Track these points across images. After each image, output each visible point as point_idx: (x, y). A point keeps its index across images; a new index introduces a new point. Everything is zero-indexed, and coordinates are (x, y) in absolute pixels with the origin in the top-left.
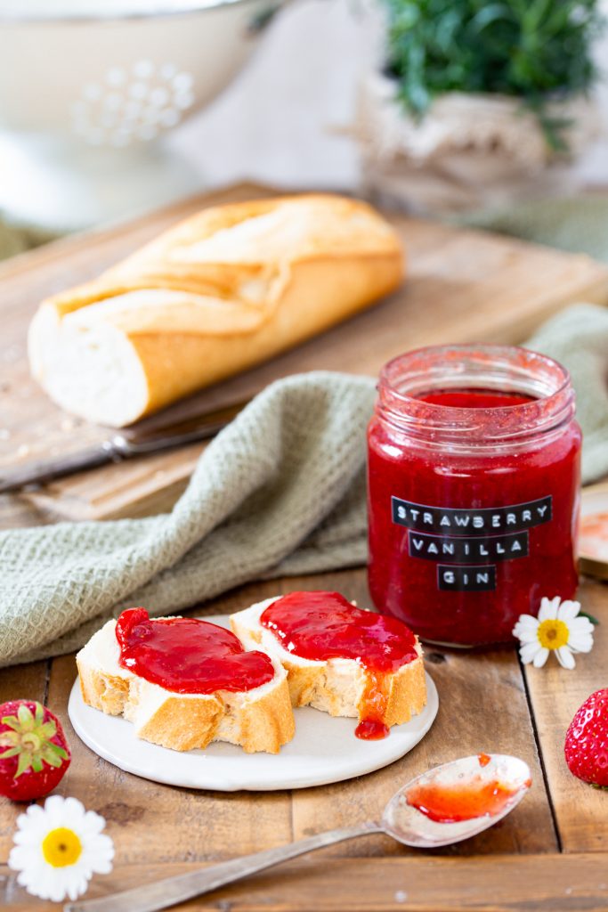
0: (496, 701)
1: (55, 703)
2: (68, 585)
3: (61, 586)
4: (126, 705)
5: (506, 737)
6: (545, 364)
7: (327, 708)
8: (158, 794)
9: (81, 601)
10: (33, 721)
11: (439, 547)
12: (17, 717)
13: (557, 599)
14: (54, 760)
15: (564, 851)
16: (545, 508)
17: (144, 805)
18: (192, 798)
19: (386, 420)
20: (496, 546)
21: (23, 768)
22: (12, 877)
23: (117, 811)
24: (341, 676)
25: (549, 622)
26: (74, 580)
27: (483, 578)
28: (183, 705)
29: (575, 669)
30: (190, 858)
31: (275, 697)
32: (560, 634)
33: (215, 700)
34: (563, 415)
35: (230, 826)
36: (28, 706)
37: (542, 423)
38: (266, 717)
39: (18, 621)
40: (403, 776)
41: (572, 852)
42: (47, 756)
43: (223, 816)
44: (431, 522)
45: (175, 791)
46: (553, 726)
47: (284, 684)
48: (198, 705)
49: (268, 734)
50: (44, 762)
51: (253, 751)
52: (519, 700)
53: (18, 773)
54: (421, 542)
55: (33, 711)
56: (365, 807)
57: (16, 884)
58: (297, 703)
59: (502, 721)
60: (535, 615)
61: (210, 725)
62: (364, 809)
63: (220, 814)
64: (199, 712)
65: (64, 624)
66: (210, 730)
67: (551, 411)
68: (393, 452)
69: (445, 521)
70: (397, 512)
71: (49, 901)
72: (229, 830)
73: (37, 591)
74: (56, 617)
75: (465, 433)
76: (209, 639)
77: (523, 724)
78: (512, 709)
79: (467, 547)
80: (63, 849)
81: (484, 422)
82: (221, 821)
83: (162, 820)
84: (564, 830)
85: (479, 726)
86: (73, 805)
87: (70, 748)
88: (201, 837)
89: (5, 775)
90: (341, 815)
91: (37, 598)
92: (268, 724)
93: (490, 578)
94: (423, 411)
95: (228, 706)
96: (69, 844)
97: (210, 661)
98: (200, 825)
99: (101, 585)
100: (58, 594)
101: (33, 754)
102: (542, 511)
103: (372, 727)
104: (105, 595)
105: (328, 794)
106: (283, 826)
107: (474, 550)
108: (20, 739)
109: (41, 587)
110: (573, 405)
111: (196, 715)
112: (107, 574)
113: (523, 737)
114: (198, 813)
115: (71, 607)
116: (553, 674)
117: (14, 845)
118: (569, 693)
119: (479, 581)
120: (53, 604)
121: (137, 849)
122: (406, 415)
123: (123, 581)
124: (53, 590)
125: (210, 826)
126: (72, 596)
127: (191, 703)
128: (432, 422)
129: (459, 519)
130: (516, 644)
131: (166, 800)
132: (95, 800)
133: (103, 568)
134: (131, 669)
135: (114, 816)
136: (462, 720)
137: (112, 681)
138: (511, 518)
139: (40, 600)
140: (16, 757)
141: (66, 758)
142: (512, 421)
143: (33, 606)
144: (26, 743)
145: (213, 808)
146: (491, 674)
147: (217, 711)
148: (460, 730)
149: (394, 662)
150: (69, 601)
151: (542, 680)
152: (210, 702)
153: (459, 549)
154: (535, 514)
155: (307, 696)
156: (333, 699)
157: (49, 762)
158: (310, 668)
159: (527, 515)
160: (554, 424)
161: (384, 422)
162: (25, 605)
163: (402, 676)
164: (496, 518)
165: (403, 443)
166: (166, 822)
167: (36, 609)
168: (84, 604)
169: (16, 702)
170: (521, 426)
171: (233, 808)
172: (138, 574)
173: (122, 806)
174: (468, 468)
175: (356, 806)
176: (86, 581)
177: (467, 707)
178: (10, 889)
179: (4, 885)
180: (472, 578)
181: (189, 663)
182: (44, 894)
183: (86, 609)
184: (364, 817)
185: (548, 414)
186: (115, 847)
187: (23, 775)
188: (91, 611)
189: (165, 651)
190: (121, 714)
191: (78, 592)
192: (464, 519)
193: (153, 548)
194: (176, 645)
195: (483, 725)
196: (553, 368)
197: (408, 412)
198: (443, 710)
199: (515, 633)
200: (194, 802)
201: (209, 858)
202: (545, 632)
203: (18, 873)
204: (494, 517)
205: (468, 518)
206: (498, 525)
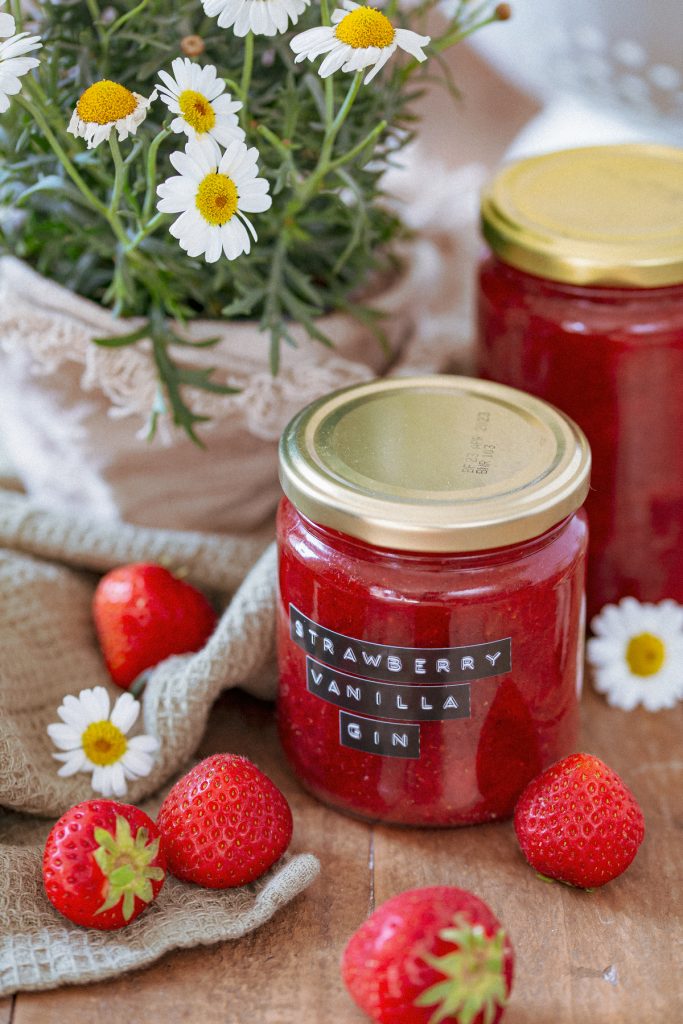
11: (342, 687)
16: (498, 654)
27: (400, 740)
44: (332, 652)
54: (321, 675)
69: (350, 655)
93: (411, 741)
102: (492, 659)
107: (389, 700)
119: (394, 743)
129: (368, 655)
153: (367, 695)
154: (481, 662)
159: (468, 663)
164: (421, 662)
180: (386, 737)
192: (375, 657)
204: (417, 661)
205: (379, 657)
206: (423, 672)
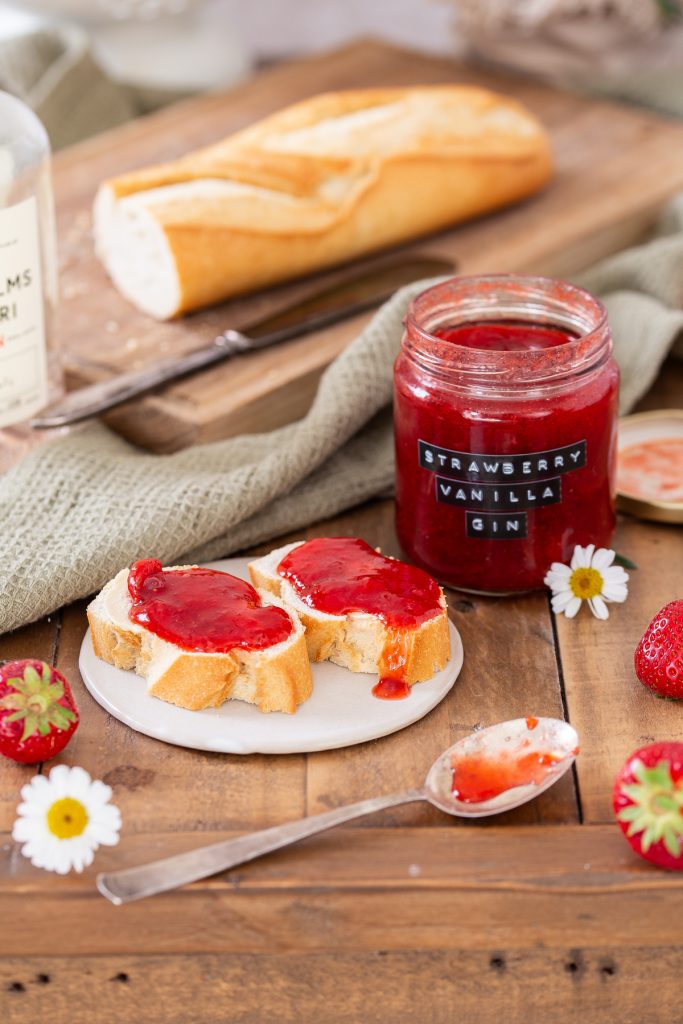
0: (524, 655)
1: (66, 654)
2: (182, 508)
3: (176, 509)
4: (138, 660)
5: (532, 695)
6: (583, 298)
7: (347, 663)
8: (169, 757)
9: (195, 525)
10: (39, 682)
11: (468, 493)
12: (23, 678)
13: (591, 547)
14: (62, 722)
15: (585, 822)
16: (578, 453)
17: (154, 768)
18: (204, 761)
19: (414, 360)
20: (526, 493)
21: (30, 731)
22: (17, 847)
23: (127, 775)
24: (362, 631)
25: (582, 570)
26: (189, 503)
27: (513, 526)
28: (196, 663)
29: (608, 619)
30: (200, 827)
31: (292, 655)
32: (593, 583)
33: (229, 658)
34: (599, 356)
35: (242, 792)
36: (35, 666)
37: (577, 365)
38: (282, 676)
39: (129, 545)
40: (423, 738)
41: (592, 824)
42: (54, 719)
43: (235, 781)
44: (459, 468)
45: (187, 753)
46: (581, 683)
47: (301, 641)
48: (211, 663)
49: (283, 693)
50: (51, 725)
51: (268, 710)
52: (548, 655)
53: (26, 736)
54: (449, 488)
55: (40, 672)
56: (382, 772)
57: (21, 855)
58: (315, 657)
59: (529, 676)
60: (568, 563)
61: (224, 684)
62: (381, 774)
63: (232, 779)
64: (213, 671)
65: (177, 549)
66: (224, 689)
67: (586, 352)
68: (421, 394)
69: (474, 467)
70: (424, 456)
71: (54, 873)
72: (241, 796)
73: (151, 513)
74: (169, 542)
75: (494, 377)
76: (225, 592)
77: (550, 681)
78: (540, 664)
79: (496, 493)
80: (69, 819)
81: (515, 366)
82: (233, 786)
83: (173, 785)
84: (586, 799)
85: (505, 683)
86: (79, 775)
87: (78, 710)
88: (212, 804)
89: (12, 738)
90: (357, 781)
91: (150, 521)
92: (284, 684)
93: (521, 525)
94: (451, 353)
95: (243, 664)
96: (75, 815)
97: (223, 618)
98: (212, 790)
99: (216, 510)
100: (172, 517)
101: (39, 717)
102: (575, 456)
103: (393, 685)
104: (219, 520)
105: (345, 757)
106: (297, 793)
107: (504, 496)
108: (26, 702)
109: (155, 508)
110: (611, 343)
111: (210, 673)
112: (223, 498)
113: (549, 695)
114: (210, 777)
115: (184, 532)
116: (585, 625)
117: (19, 817)
118: (600, 647)
119: (508, 529)
120: (166, 529)
121: (145, 817)
122: (433, 357)
123: (239, 507)
124: (168, 513)
125: (222, 791)
126: (186, 521)
127: (205, 662)
128: (460, 365)
129: (488, 465)
130: (548, 593)
131: (177, 762)
132: (105, 762)
133: (219, 491)
134: (143, 624)
135: (123, 780)
136: (487, 676)
137: (123, 636)
138: (543, 464)
139: (153, 523)
140: (23, 720)
141: (74, 720)
142: (544, 363)
143: (146, 529)
144: (33, 705)
145: (225, 772)
146: (520, 625)
147: (232, 669)
148: (484, 686)
149: (417, 618)
150: (182, 525)
151: (572, 632)
152: (223, 661)
153: (488, 495)
154: (567, 460)
155: (326, 650)
156: (354, 654)
157: (56, 724)
158: (330, 622)
159: (559, 461)
160: (589, 365)
161: (411, 362)
162: (138, 528)
163: (425, 632)
164: (526, 465)
165: (430, 385)
166: (177, 787)
167: (149, 533)
168: (198, 529)
169: (23, 661)
170: (552, 369)
171: (246, 772)
172: (254, 499)
173: (131, 770)
174: (498, 413)
175: (373, 771)
176: (201, 506)
177: (493, 662)
178: (14, 860)
179: (8, 856)
180: (502, 526)
181: (202, 619)
182: (49, 866)
183: (200, 534)
184: (381, 782)
185: (582, 355)
186: (122, 816)
187: (31, 738)
188: (205, 536)
189: (178, 606)
190: (133, 669)
191: (192, 517)
192: (493, 465)
193: (271, 473)
194: (189, 600)
195: (509, 682)
196: (590, 302)
197: (435, 352)
198: (469, 666)
199: (547, 581)
200: (207, 766)
201: (220, 827)
202: (578, 581)
203: (22, 844)
204: (525, 464)
205: (497, 465)
206: (528, 472)
